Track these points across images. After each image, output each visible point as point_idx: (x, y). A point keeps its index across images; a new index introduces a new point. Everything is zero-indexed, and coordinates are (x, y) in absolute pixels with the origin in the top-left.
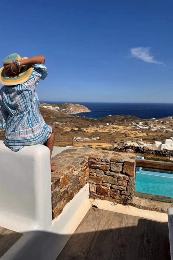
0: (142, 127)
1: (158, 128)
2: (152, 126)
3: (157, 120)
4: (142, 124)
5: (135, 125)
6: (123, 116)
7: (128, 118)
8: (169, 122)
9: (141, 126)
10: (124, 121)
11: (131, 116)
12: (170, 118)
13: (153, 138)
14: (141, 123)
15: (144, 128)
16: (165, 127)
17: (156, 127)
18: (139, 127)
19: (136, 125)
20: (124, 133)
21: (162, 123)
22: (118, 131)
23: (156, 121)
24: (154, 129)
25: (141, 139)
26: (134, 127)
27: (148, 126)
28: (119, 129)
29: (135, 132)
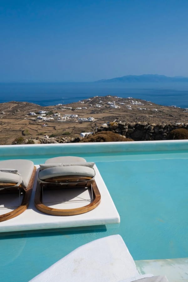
0: (45, 118)
1: (68, 118)
2: (59, 116)
3: (64, 106)
4: (45, 113)
5: (35, 116)
6: (13, 103)
7: (22, 105)
8: (81, 108)
9: (44, 116)
10: (17, 111)
11: (27, 103)
12: (82, 102)
13: (63, 133)
14: (43, 112)
15: (49, 118)
16: (77, 116)
17: (65, 116)
18: (41, 119)
19: (37, 116)
20: (20, 130)
21: (73, 110)
22: (8, 127)
23: (63, 108)
24: (63, 120)
25: (47, 136)
26: (34, 119)
27: (54, 115)
28: (10, 125)
29: (36, 126)
